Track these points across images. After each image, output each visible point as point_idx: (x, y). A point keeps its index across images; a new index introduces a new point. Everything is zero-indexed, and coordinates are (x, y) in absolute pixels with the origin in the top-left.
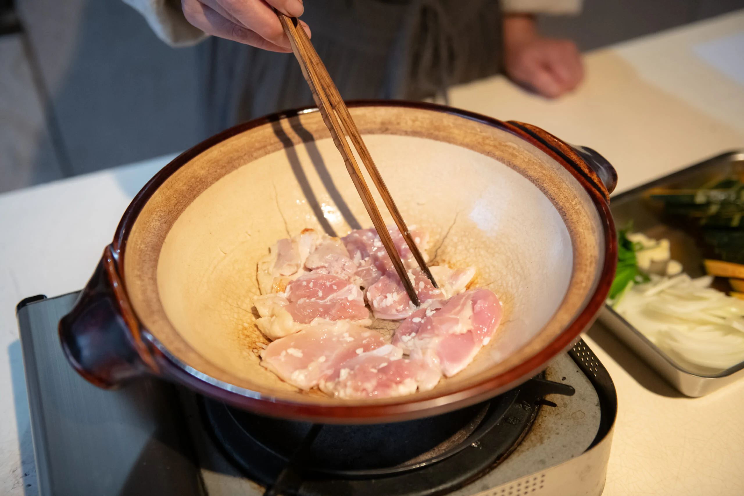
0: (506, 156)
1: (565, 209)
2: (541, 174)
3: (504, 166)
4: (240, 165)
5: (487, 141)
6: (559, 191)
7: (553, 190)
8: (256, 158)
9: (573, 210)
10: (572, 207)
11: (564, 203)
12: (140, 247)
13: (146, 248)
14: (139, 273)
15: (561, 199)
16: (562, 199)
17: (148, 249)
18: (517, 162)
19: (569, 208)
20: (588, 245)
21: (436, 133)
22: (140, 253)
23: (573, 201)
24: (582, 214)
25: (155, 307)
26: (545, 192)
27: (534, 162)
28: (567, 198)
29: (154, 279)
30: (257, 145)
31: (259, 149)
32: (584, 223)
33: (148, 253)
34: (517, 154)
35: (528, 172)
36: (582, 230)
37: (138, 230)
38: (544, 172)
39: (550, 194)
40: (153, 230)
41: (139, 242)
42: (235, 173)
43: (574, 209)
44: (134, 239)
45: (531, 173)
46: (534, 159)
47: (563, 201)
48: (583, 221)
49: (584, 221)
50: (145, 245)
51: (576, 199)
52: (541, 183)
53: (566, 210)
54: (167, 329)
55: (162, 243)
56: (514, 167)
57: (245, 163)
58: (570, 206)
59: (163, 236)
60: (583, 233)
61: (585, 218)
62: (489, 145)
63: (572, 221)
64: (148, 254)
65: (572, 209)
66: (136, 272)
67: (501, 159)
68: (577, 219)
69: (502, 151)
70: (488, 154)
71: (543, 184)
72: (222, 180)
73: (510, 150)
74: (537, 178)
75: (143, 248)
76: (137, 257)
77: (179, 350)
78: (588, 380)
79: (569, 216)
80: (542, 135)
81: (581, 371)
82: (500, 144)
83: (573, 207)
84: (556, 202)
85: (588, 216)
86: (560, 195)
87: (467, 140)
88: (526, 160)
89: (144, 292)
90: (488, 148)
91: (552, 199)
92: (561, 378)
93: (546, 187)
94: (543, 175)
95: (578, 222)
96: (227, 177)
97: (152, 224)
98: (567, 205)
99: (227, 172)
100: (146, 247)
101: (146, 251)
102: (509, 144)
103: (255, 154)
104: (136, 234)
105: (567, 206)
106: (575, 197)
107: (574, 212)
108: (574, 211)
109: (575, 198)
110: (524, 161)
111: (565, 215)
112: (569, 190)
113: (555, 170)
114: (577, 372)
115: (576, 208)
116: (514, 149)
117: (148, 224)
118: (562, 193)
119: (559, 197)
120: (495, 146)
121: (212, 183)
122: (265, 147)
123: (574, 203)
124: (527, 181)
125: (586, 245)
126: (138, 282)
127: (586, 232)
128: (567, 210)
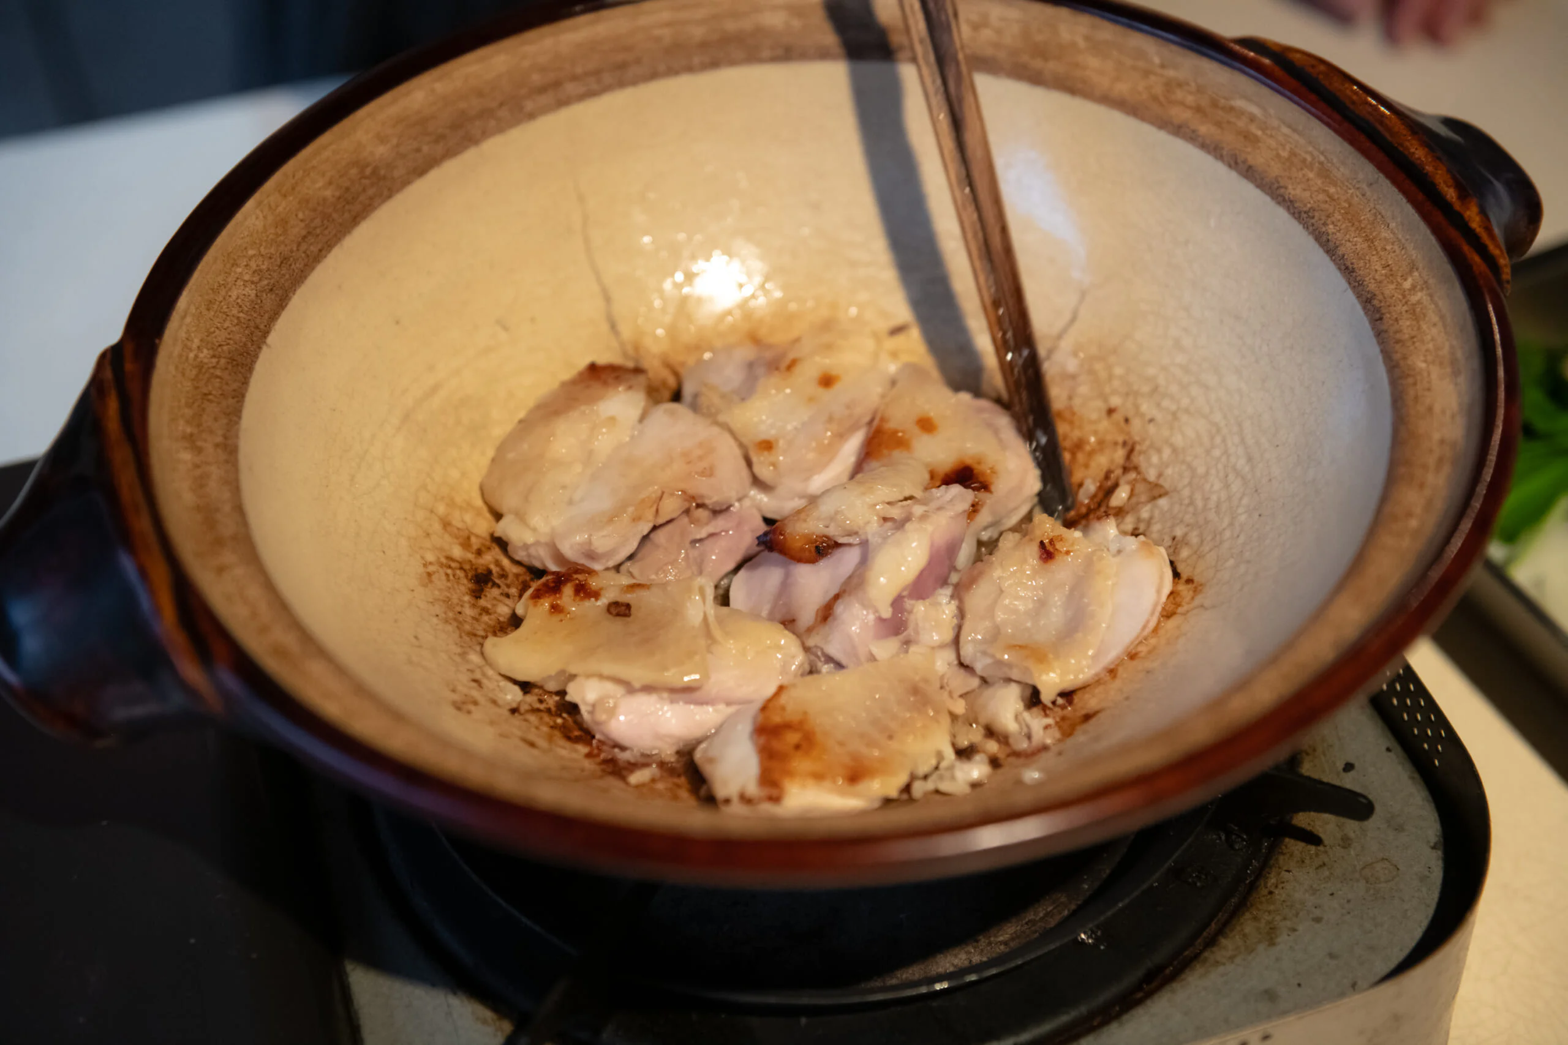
0: (1229, 139)
1: (1381, 301)
2: (1322, 197)
3: (1220, 169)
4: (486, 134)
5: (1179, 94)
6: (1369, 247)
7: (1352, 244)
8: (532, 116)
9: (1403, 306)
10: (1400, 297)
11: (1380, 282)
12: (196, 356)
13: (214, 360)
14: (189, 430)
15: (1374, 270)
16: (1376, 271)
17: (218, 363)
18: (1259, 158)
19: (1394, 298)
20: (1437, 408)
21: (1037, 64)
22: (194, 372)
23: (1406, 280)
24: (1427, 319)
25: (228, 526)
26: (1330, 249)
27: (1304, 161)
28: (1391, 270)
29: (230, 449)
30: (536, 78)
31: (542, 90)
32: (1431, 346)
33: (218, 373)
34: (1259, 133)
35: (1286, 188)
36: (1423, 365)
37: (193, 309)
38: (1332, 190)
39: (1343, 256)
40: (235, 311)
41: (196, 342)
42: (470, 155)
43: (1406, 303)
44: (183, 334)
45: (1295, 191)
46: (1307, 152)
47: (1377, 277)
48: (1429, 337)
49: (1433, 339)
50: (211, 352)
51: (1416, 274)
52: (1322, 222)
53: (1382, 304)
54: (254, 591)
55: (260, 348)
56: (1249, 172)
57: (501, 129)
58: (1396, 295)
59: (262, 327)
60: (1425, 374)
61: (1434, 331)
62: (1182, 104)
63: (1398, 336)
64: (217, 377)
65: (1401, 301)
66: (183, 427)
67: (1214, 149)
68: (1414, 333)
69: (1218, 124)
70: (1178, 130)
71: (1325, 224)
72: (434, 175)
73: (1241, 124)
74: (1309, 205)
75: (206, 360)
76: (188, 385)
77: (280, 652)
78: (1417, 776)
79: (1391, 322)
80: (1336, 85)
81: (1398, 749)
82: (1215, 104)
83: (1404, 296)
84: (1358, 279)
85: (1445, 326)
86: (1369, 261)
87: (1122, 88)
88: (1285, 154)
89: (200, 484)
90: (1180, 114)
91: (1348, 271)
92: (1340, 765)
93: (1333, 233)
94: (1328, 199)
95: (1415, 340)
96: (450, 167)
97: (234, 293)
98: (1389, 289)
99: (450, 153)
100: (214, 356)
101: (214, 367)
102: (1239, 103)
103: (529, 105)
104: (188, 320)
105: (1387, 292)
106: (1413, 267)
107: (1406, 311)
108: (1405, 308)
109: (1411, 272)
110: (1278, 156)
111: (1381, 319)
112: (1396, 247)
113: (1364, 186)
114: (1388, 750)
115: (1414, 299)
116: (1252, 119)
117: (223, 292)
118: (1377, 253)
119: (1368, 265)
120: (1198, 109)
121: (406, 183)
122: (557, 84)
123: (1407, 285)
124: (1281, 213)
125: (1430, 409)
126: (186, 456)
127: (1435, 372)
128: (1388, 304)
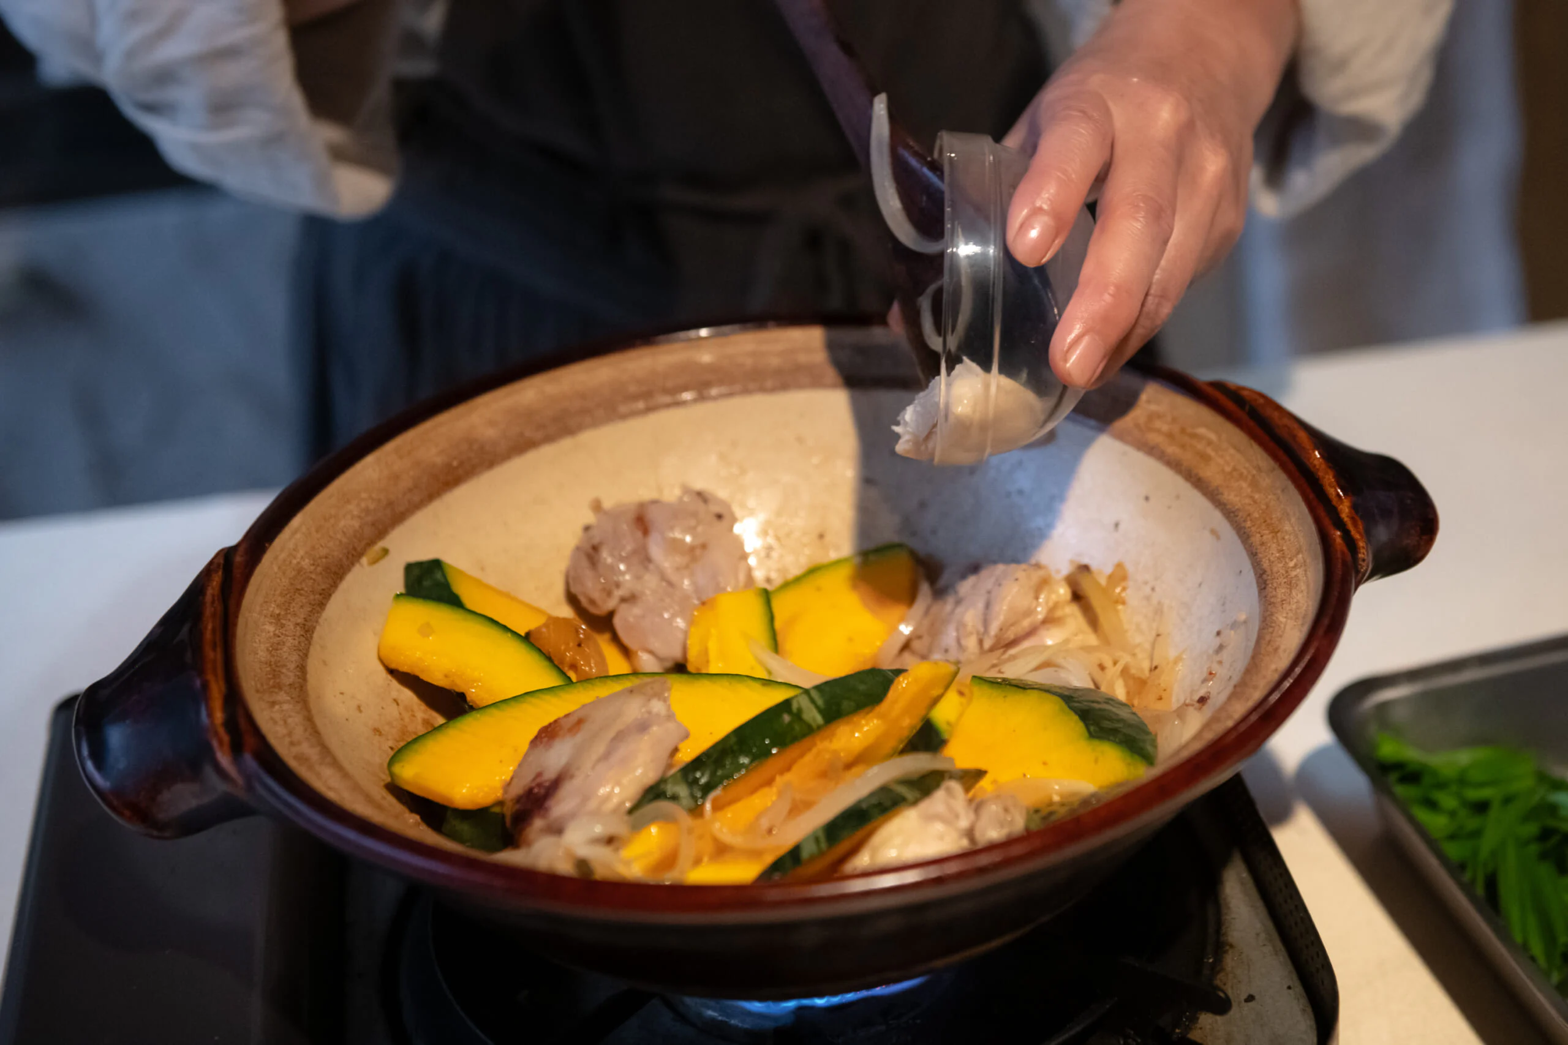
0: (1187, 458)
1: (1268, 575)
2: (1247, 501)
3: (1176, 480)
5: (1158, 424)
6: (1273, 537)
7: (1261, 535)
9: (1284, 578)
10: (1284, 572)
11: (1273, 562)
15: (1269, 553)
16: (1272, 554)
18: (1209, 473)
19: (1279, 574)
20: (1281, 648)
23: (1291, 560)
24: (1298, 588)
26: (1243, 539)
27: (1241, 475)
28: (1283, 554)
32: (1294, 607)
34: (1212, 454)
35: (1222, 494)
36: (1283, 620)
38: (1257, 496)
39: (1252, 543)
43: (1287, 577)
45: (1230, 497)
46: (1245, 468)
47: (1272, 559)
48: (1295, 600)
51: (1300, 556)
52: (1242, 519)
53: (1269, 578)
56: (1198, 483)
58: (1281, 571)
60: (1282, 626)
61: (1300, 595)
62: (1159, 431)
63: (1272, 600)
65: (1283, 575)
67: (1175, 465)
68: (1284, 598)
69: (1183, 446)
70: (1152, 450)
71: (1245, 521)
73: (1200, 446)
74: (1237, 507)
79: (1270, 590)
80: (1269, 412)
82: (1183, 431)
83: (1287, 572)
84: (1258, 560)
85: (1308, 592)
86: (1270, 547)
88: (1228, 469)
90: (1154, 438)
91: (1251, 554)
93: (1249, 527)
94: (1252, 503)
95: (1284, 602)
98: (1278, 567)
102: (1202, 431)
105: (1275, 569)
106: (1299, 552)
107: (1285, 582)
108: (1285, 580)
109: (1297, 555)
110: (1223, 471)
111: (1265, 588)
112: (1292, 537)
113: (1279, 492)
115: (1293, 574)
116: (1210, 443)
118: (1278, 541)
119: (1267, 550)
120: (1170, 436)
123: (1292, 564)
124: (1216, 514)
125: (1276, 649)
127: (1291, 623)
128: (1273, 577)
